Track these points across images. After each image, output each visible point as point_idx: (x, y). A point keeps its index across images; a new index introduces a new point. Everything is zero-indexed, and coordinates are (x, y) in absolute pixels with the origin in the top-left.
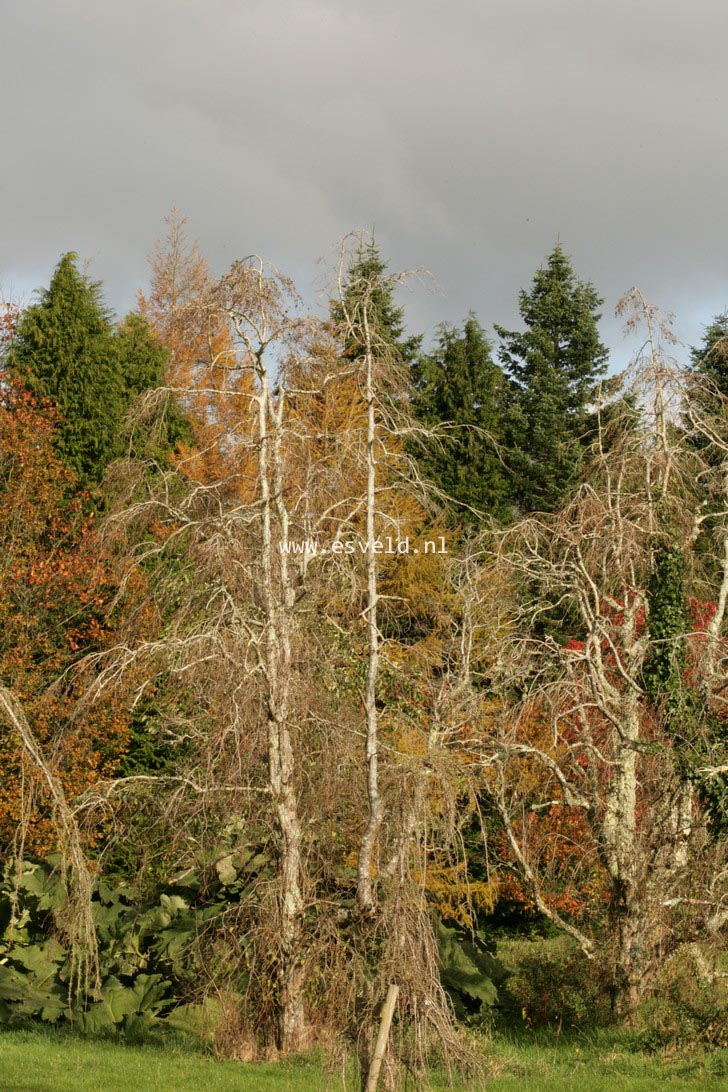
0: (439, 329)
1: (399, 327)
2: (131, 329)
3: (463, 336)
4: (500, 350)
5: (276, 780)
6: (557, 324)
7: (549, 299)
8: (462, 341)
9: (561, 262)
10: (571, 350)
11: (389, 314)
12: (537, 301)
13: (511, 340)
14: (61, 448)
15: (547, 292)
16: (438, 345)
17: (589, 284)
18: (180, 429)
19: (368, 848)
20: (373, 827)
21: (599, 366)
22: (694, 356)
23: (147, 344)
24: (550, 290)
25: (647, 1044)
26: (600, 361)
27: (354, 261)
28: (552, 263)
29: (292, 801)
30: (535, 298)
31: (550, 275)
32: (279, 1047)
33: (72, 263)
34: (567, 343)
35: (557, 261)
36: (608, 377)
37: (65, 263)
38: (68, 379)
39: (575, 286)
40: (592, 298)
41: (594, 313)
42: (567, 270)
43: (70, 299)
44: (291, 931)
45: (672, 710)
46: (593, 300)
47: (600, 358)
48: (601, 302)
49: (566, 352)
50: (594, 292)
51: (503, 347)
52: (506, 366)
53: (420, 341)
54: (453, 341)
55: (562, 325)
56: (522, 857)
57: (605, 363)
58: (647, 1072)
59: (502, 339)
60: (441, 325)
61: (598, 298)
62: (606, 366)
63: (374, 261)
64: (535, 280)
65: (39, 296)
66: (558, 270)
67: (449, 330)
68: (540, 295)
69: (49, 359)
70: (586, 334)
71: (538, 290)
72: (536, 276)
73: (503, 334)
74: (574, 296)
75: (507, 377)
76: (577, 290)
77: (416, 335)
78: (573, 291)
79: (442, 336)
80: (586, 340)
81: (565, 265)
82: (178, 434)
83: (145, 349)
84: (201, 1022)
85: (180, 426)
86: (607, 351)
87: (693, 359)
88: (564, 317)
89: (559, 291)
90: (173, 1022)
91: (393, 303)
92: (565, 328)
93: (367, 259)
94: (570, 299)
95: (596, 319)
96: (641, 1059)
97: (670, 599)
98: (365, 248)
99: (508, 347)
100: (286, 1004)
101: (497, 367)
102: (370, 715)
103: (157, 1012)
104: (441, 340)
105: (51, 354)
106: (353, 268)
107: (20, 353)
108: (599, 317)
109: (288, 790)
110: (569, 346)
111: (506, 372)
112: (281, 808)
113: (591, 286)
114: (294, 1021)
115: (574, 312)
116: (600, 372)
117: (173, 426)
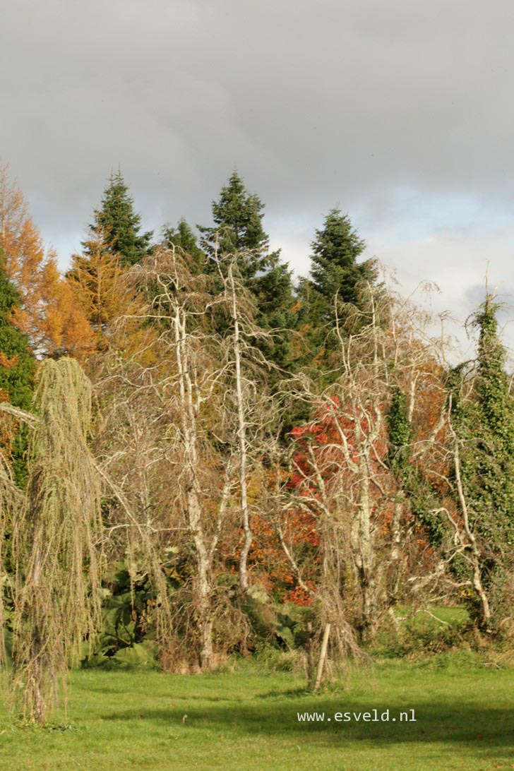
0: (163, 228)
1: (138, 226)
3: (177, 232)
4: (201, 240)
5: (193, 524)
6: (237, 221)
7: (231, 206)
8: (178, 235)
9: (237, 182)
10: (247, 238)
11: (132, 218)
12: (223, 207)
13: (207, 233)
15: (230, 202)
16: (163, 238)
17: (255, 195)
18: (14, 298)
20: (247, 546)
21: (263, 246)
22: (318, 235)
24: (232, 200)
25: (397, 654)
26: (264, 243)
27: (108, 186)
28: (232, 182)
29: (200, 534)
30: (222, 205)
31: (231, 190)
32: (200, 666)
34: (244, 233)
35: (235, 181)
36: (270, 253)
39: (247, 197)
40: (258, 204)
41: (260, 213)
42: (242, 187)
44: (205, 604)
45: (405, 478)
46: (258, 205)
47: (264, 241)
48: (263, 206)
49: (243, 238)
50: (259, 200)
51: (203, 238)
52: (205, 249)
53: (152, 234)
54: (172, 235)
55: (240, 222)
56: (291, 558)
57: (267, 244)
58: (403, 668)
59: (201, 233)
60: (164, 225)
61: (262, 203)
62: (268, 246)
63: (121, 185)
64: (222, 194)
66: (236, 187)
67: (169, 228)
68: (225, 203)
70: (256, 227)
71: (224, 200)
72: (222, 191)
73: (202, 230)
74: (246, 203)
75: (207, 256)
76: (249, 199)
77: (149, 231)
78: (246, 200)
79: (165, 232)
80: (256, 230)
81: (239, 184)
82: (12, 302)
84: (133, 657)
85: (14, 296)
86: (267, 237)
87: (317, 237)
88: (241, 216)
89: (237, 200)
90: (118, 658)
91: (134, 211)
92: (242, 224)
93: (116, 184)
94: (244, 205)
95: (261, 217)
96: (398, 662)
97: (401, 420)
98: (115, 177)
99: (206, 237)
100: (204, 643)
101: (200, 250)
103: (104, 653)
104: (165, 235)
106: (107, 189)
108: (263, 215)
109: (199, 528)
110: (245, 235)
111: (206, 253)
112: (196, 538)
113: (257, 197)
114: (207, 651)
115: (247, 213)
116: (264, 250)
117: (9, 298)
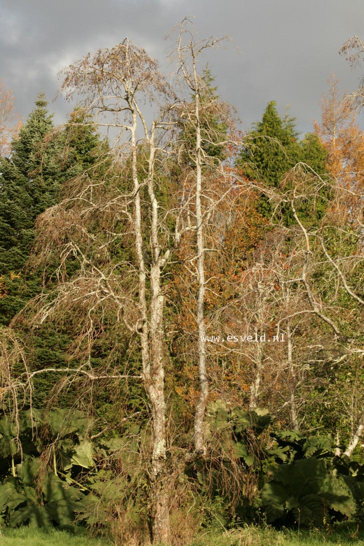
2: (308, 142)
5: (146, 370)
14: (264, 208)
19: (200, 413)
20: (202, 399)
23: (317, 149)
33: (274, 107)
37: (269, 107)
38: (268, 169)
43: (272, 126)
65: (255, 126)
69: (259, 159)
83: (315, 151)
102: (200, 327)
105: (260, 156)
107: (244, 157)
112: (151, 388)
